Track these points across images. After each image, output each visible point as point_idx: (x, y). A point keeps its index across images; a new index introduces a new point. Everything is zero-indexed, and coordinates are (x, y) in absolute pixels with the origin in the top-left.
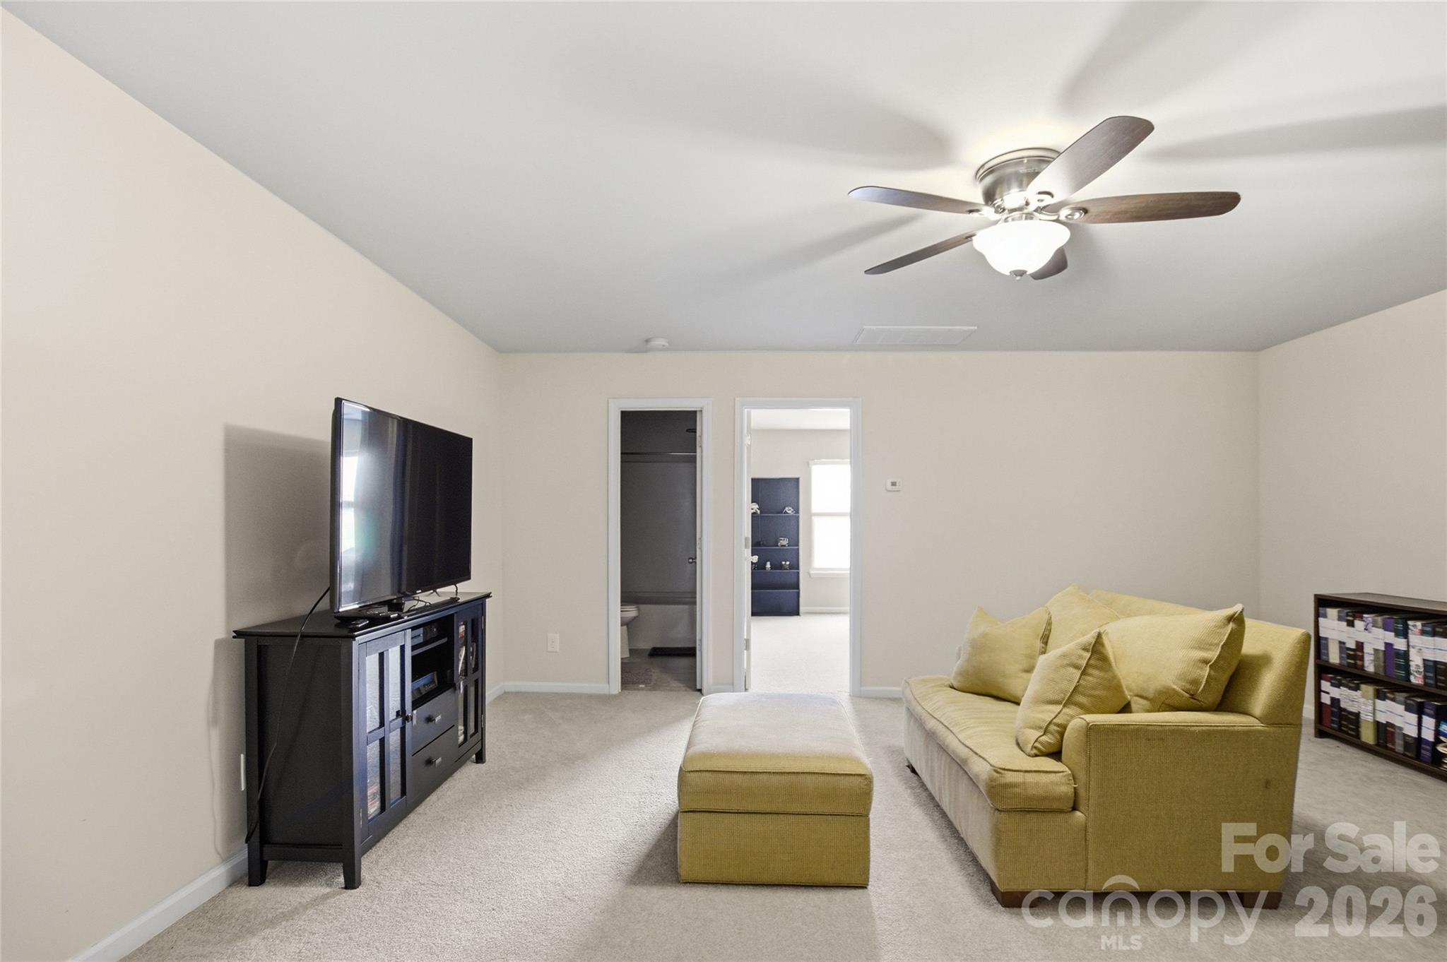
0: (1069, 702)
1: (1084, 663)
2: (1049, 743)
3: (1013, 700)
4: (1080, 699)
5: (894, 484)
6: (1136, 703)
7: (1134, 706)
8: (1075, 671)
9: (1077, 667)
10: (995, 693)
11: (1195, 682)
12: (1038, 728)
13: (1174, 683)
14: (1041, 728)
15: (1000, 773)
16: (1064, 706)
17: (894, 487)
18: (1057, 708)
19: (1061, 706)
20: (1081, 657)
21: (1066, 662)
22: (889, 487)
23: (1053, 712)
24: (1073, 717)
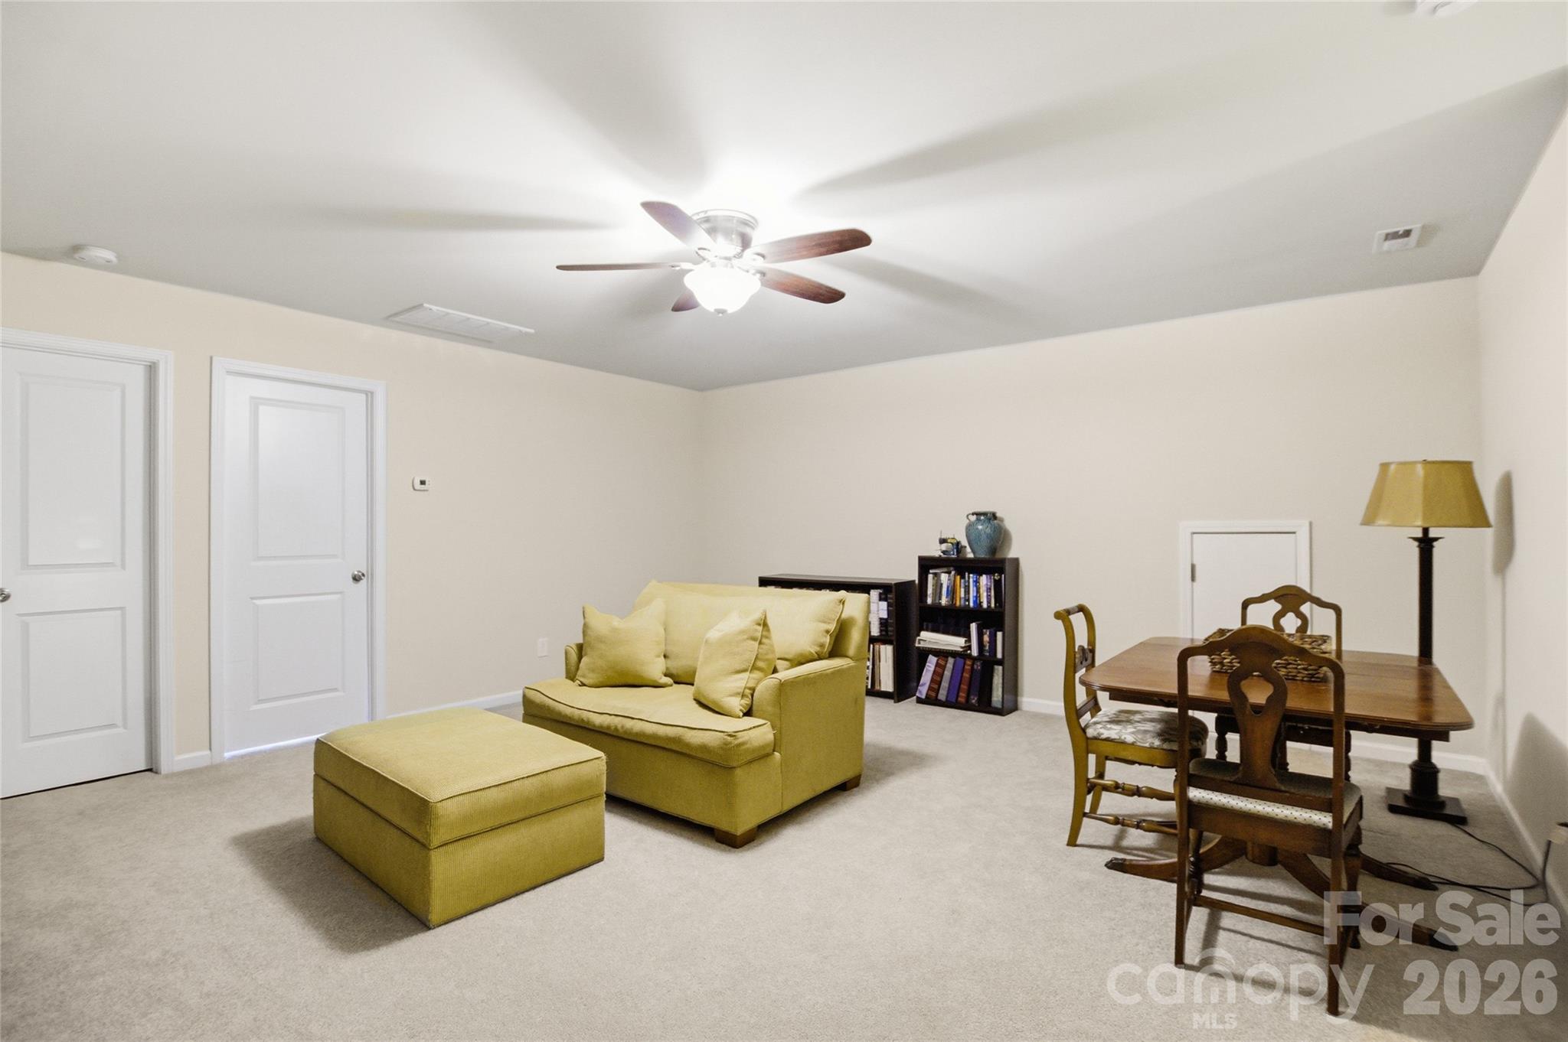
0: (754, 668)
1: (759, 635)
2: (747, 704)
3: (651, 684)
4: (760, 664)
5: (423, 483)
6: (780, 664)
7: (778, 667)
8: (753, 642)
9: (754, 639)
10: (631, 682)
11: (822, 646)
12: (736, 694)
13: (811, 647)
14: (739, 694)
15: (734, 736)
16: (750, 672)
17: (423, 486)
18: (746, 675)
19: (748, 673)
20: (756, 630)
21: (745, 637)
22: (418, 486)
23: (742, 679)
24: (759, 681)
